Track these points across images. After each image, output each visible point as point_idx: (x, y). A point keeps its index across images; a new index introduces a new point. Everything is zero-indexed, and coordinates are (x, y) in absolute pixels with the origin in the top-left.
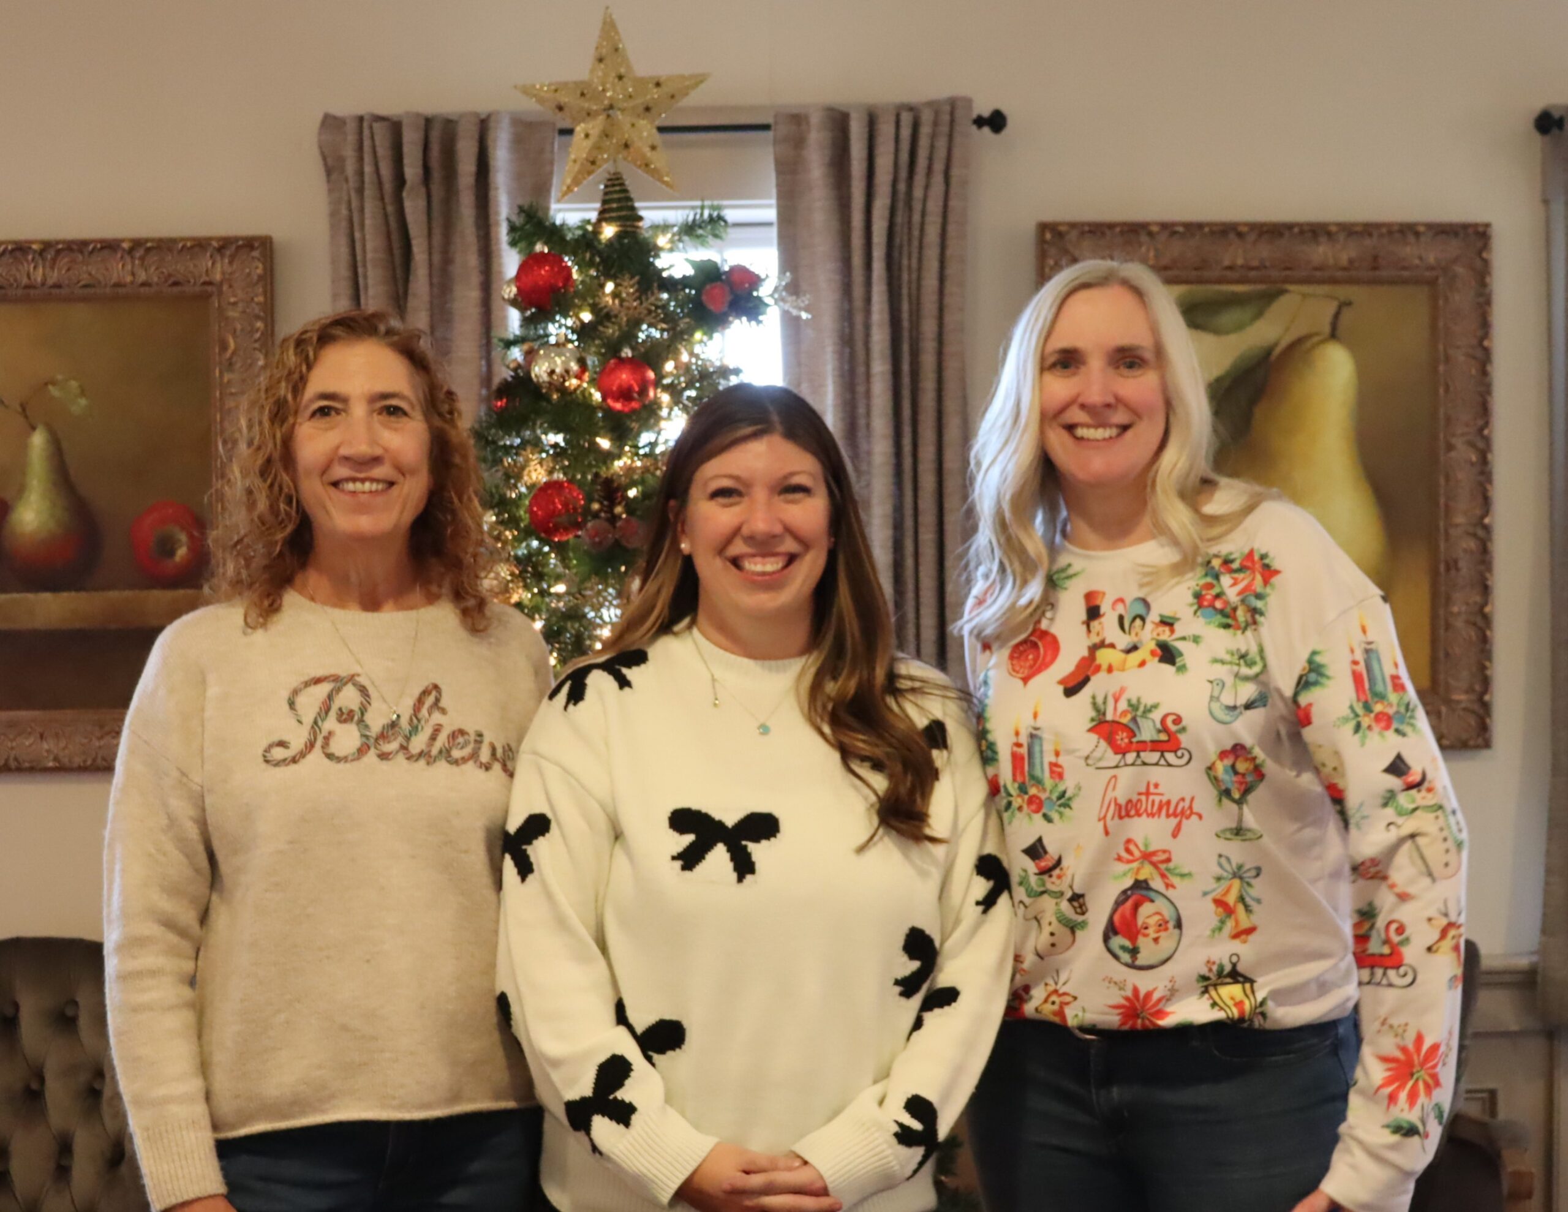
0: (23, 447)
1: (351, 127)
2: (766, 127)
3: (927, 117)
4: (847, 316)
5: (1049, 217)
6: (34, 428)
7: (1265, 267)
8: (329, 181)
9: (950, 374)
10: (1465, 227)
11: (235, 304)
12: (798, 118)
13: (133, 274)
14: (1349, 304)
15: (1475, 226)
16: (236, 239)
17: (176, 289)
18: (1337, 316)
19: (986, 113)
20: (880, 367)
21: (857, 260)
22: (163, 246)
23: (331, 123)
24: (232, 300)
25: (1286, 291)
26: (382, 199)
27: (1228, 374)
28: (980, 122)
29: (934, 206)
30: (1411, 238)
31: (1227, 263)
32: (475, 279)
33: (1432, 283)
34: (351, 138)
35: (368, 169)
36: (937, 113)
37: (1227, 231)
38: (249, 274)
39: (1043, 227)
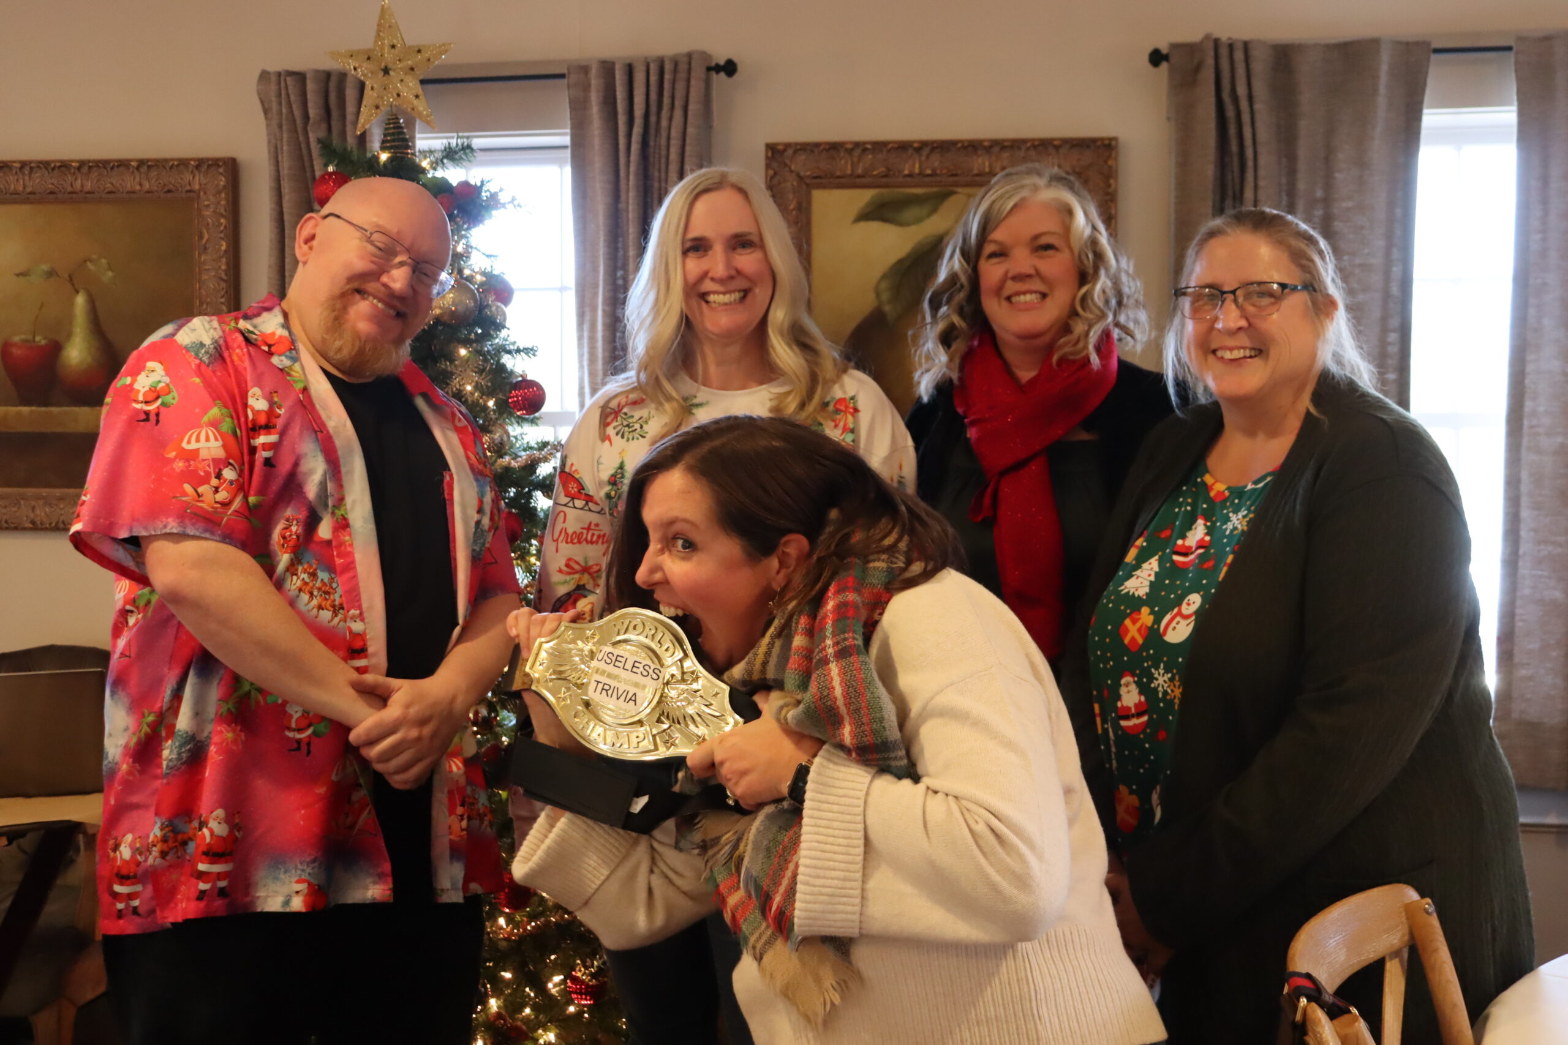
0: (71, 304)
1: (274, 79)
2: (562, 76)
3: (668, 67)
5: (772, 140)
6: (77, 292)
7: (937, 175)
8: (266, 118)
10: (1094, 140)
11: (208, 206)
12: (585, 69)
13: (141, 185)
15: (1102, 139)
16: (208, 159)
17: (169, 195)
19: (722, 62)
20: (633, 252)
22: (159, 164)
23: (264, 76)
24: (206, 203)
25: (954, 193)
26: (296, 131)
27: (909, 256)
28: (715, 69)
29: (675, 133)
30: (1051, 150)
31: (906, 172)
35: (285, 110)
36: (676, 64)
37: (903, 147)
38: (217, 185)
39: (773, 147)
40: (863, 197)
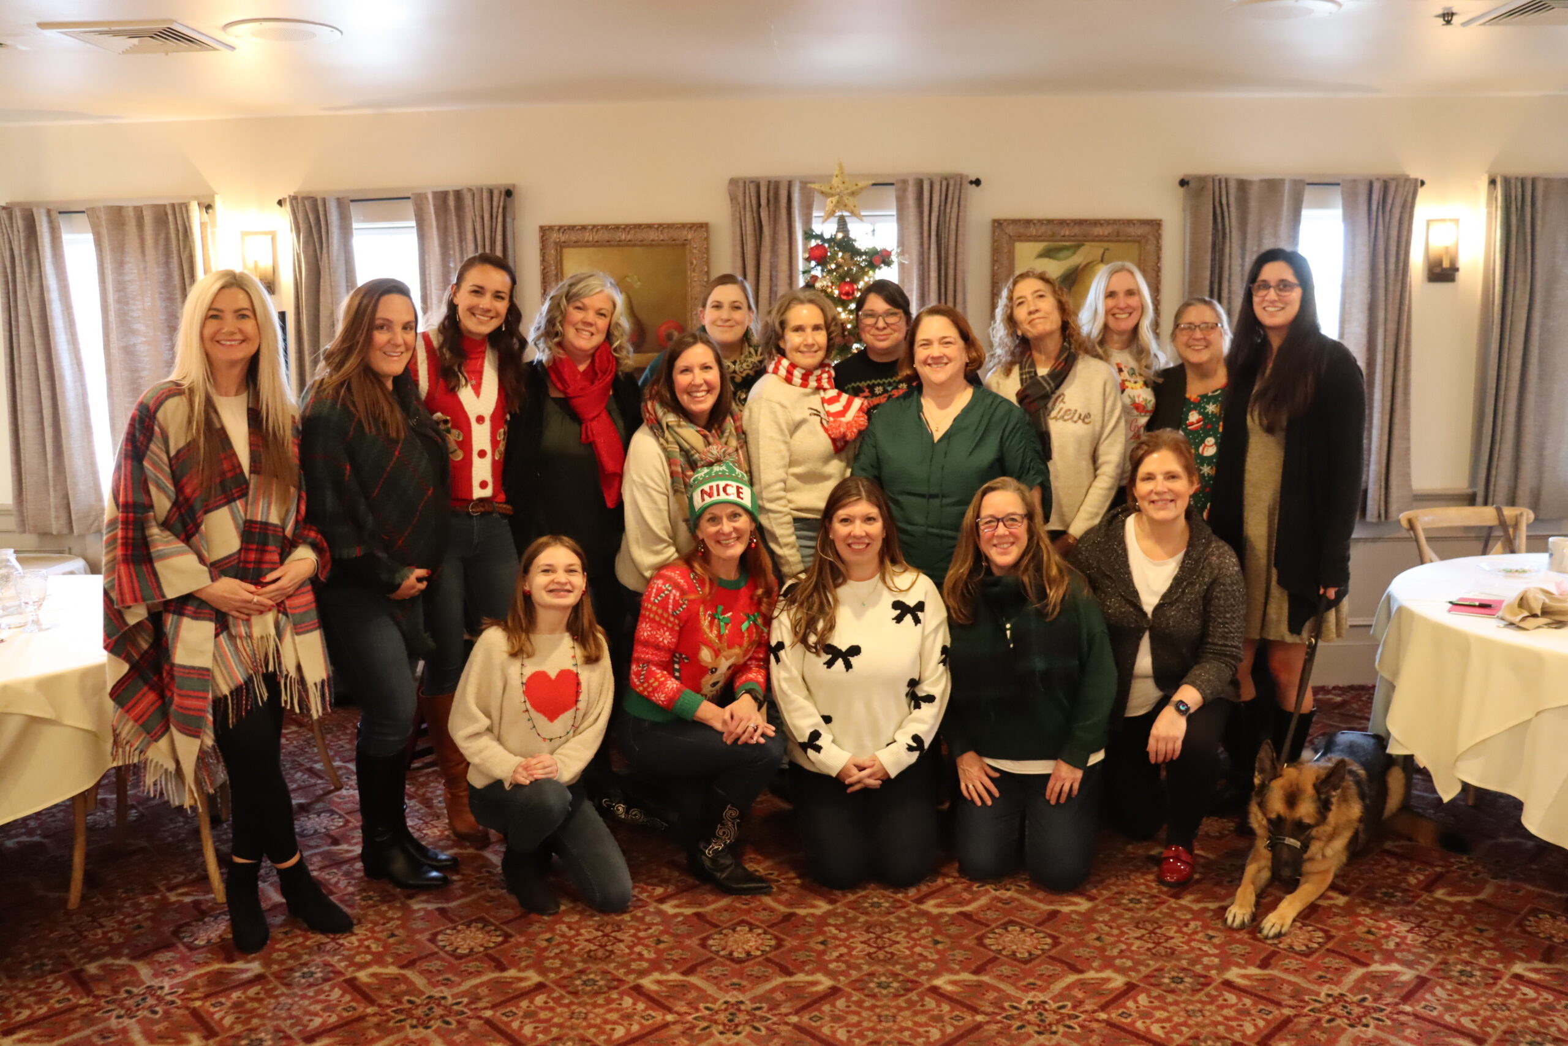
1: (741, 184)
2: (892, 184)
3: (952, 182)
4: (921, 254)
7: (1077, 236)
8: (731, 203)
9: (959, 277)
10: (1152, 221)
11: (695, 248)
12: (904, 182)
13: (658, 236)
14: (1107, 249)
15: (1156, 220)
16: (696, 224)
17: (675, 243)
18: (1103, 254)
19: (974, 179)
20: (933, 275)
21: (926, 234)
22: (670, 226)
23: (733, 182)
24: (694, 246)
25: (1085, 245)
26: (752, 208)
28: (971, 182)
29: (954, 215)
30: (1131, 225)
31: (1062, 234)
32: (787, 242)
33: (1139, 242)
34: (741, 189)
35: (747, 201)
36: (955, 179)
37: (1062, 223)
38: (701, 237)
39: (994, 221)
40: (1040, 246)
